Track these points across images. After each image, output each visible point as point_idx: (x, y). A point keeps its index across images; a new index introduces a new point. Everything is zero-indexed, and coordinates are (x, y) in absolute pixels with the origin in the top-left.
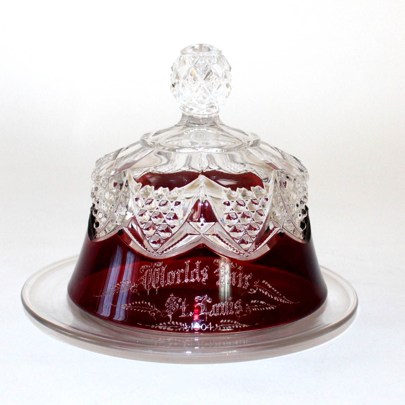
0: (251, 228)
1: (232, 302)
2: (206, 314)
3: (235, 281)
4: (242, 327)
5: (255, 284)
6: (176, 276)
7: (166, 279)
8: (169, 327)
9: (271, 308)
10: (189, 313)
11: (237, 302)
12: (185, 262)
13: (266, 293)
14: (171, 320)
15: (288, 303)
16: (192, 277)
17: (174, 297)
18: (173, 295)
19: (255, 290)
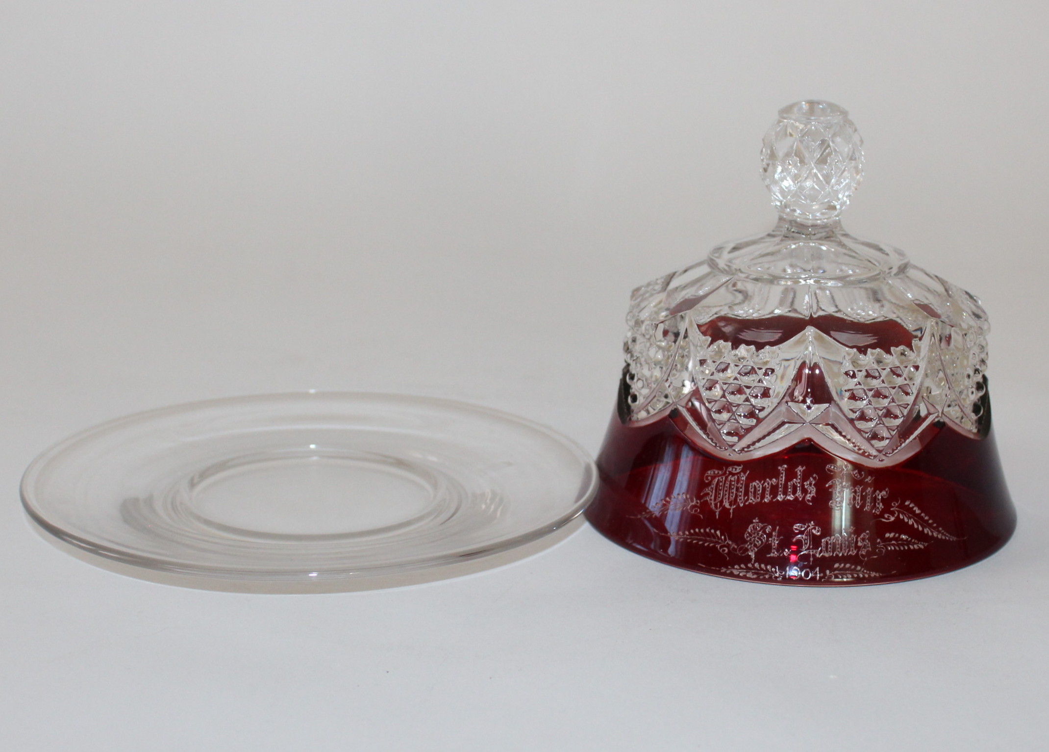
0: (889, 414)
1: (855, 535)
2: (811, 553)
3: (861, 501)
4: (869, 576)
5: (893, 507)
6: (764, 489)
7: (746, 493)
8: (749, 572)
9: (918, 546)
10: (784, 550)
11: (862, 536)
12: (779, 468)
13: (910, 523)
14: (753, 561)
15: (947, 538)
16: (790, 492)
17: (760, 524)
18: (757, 521)
19: (893, 516)
